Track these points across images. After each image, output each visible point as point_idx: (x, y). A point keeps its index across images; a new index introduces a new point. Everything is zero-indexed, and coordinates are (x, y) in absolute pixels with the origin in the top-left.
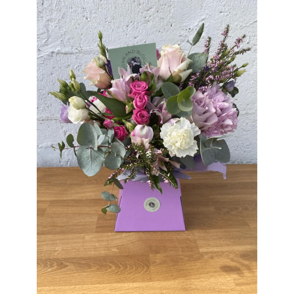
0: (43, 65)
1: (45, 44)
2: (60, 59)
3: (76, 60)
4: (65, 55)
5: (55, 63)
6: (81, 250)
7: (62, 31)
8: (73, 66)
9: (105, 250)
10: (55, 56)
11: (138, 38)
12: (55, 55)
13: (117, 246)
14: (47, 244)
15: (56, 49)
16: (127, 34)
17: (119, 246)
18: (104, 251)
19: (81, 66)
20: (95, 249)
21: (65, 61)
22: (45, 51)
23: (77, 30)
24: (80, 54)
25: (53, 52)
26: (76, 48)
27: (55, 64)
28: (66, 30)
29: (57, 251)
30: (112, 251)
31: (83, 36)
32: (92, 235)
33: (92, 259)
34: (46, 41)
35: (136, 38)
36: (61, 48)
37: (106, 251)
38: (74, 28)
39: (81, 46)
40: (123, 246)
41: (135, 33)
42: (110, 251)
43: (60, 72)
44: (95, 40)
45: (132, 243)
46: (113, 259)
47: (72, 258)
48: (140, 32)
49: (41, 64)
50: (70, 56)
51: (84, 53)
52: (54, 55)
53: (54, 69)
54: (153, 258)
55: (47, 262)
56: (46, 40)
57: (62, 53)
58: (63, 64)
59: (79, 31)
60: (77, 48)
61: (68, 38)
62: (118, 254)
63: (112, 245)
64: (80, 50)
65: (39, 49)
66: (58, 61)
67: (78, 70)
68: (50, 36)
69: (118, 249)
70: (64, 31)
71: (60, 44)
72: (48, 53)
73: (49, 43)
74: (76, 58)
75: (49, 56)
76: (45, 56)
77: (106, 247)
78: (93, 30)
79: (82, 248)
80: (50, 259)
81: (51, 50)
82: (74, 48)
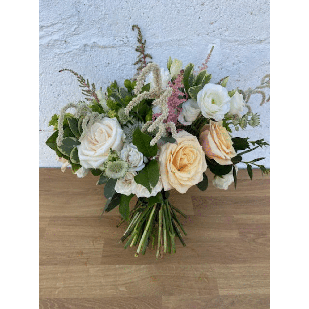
0: (71, 63)
1: (74, 33)
2: (97, 55)
3: (119, 57)
4: (104, 50)
5: (89, 60)
6: (84, 287)
7: (100, 13)
8: (114, 65)
9: (111, 289)
10: (89, 51)
11: (216, 24)
12: (90, 49)
13: (126, 283)
14: (47, 279)
15: (91, 40)
16: (200, 18)
17: (128, 283)
18: (111, 291)
19: (126, 64)
20: (101, 288)
21: (103, 57)
22: (74, 44)
23: (123, 11)
24: (125, 48)
25: (85, 45)
26: (120, 39)
27: (89, 62)
28: (106, 12)
29: (58, 288)
30: (119, 290)
31: (131, 20)
32: (98, 267)
33: (97, 301)
34: (76, 28)
35: (212, 23)
36: (98, 39)
37: (113, 291)
38: (118, 8)
39: (128, 36)
40: (133, 284)
41: (212, 16)
42: (118, 291)
43: (96, 72)
44: (150, 27)
45: (143, 279)
46: (121, 302)
47: (75, 299)
48: (221, 15)
49: (69, 61)
50: (111, 51)
51: (131, 46)
52: (88, 49)
53: (87, 69)
54: (166, 302)
55: (47, 303)
56: (76, 26)
57: (99, 47)
58: (100, 62)
59: (126, 13)
60: (122, 39)
61: (108, 24)
62: (127, 296)
63: (119, 283)
64: (127, 42)
65: (66, 40)
66: (94, 57)
67: (122, 70)
68: (82, 20)
69: (126, 288)
70: (103, 13)
71: (97, 33)
72: (78, 47)
73: (80, 31)
74: (119, 54)
75: (80, 50)
76: (75, 50)
77: (113, 285)
78: (148, 10)
79: (86, 285)
80: (50, 299)
81: (84, 42)
82: (117, 39)
